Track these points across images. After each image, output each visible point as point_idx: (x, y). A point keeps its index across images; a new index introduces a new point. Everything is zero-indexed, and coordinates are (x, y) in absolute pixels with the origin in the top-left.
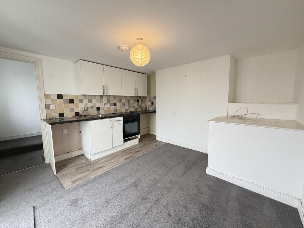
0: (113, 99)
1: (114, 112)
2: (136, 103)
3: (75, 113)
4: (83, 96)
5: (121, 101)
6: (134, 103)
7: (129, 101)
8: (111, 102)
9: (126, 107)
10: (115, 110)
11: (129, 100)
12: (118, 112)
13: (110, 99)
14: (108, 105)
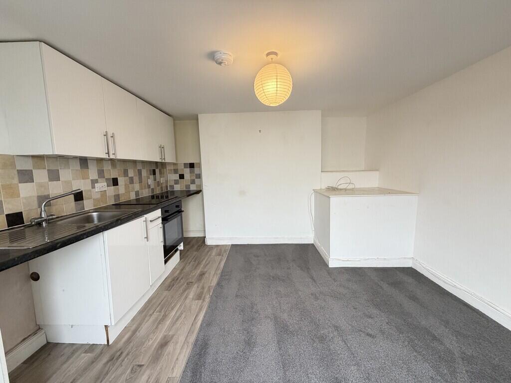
0: (110, 167)
1: (115, 200)
2: (152, 177)
3: (7, 216)
4: (30, 160)
5: (126, 173)
6: (148, 178)
7: (140, 172)
8: (106, 177)
9: (137, 187)
10: (117, 196)
11: (141, 170)
12: (122, 200)
13: (104, 169)
14: (102, 186)
